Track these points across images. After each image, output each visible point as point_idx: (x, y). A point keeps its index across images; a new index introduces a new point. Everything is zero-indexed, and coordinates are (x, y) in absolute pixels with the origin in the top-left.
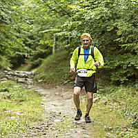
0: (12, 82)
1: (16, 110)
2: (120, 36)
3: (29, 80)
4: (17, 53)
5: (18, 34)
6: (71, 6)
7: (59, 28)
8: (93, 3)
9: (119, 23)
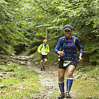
0: (16, 65)
1: (20, 85)
2: (96, 29)
3: (29, 63)
4: (19, 42)
5: (20, 29)
6: (58, 7)
7: (50, 23)
8: (74, 5)
9: (94, 19)
